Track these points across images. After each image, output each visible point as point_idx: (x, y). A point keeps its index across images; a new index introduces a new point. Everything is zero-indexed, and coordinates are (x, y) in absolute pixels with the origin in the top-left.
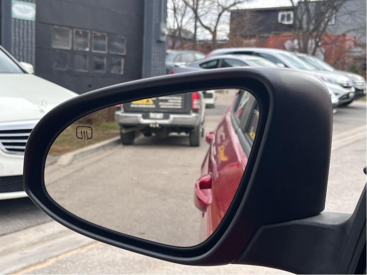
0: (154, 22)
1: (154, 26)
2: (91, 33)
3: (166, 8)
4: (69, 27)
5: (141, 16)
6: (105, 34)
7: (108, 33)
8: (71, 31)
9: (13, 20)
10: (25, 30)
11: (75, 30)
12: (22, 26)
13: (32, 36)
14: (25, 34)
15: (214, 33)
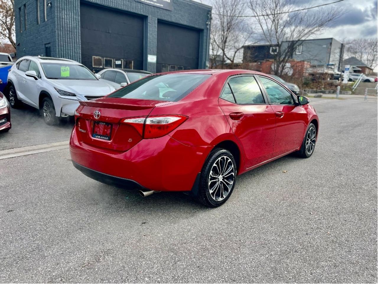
0: (203, 61)
1: (203, 63)
2: (177, 67)
3: (209, 49)
4: (168, 64)
5: (198, 58)
6: (183, 67)
7: (184, 67)
8: (169, 66)
9: (148, 63)
10: (152, 67)
11: (170, 66)
12: (151, 65)
13: (155, 69)
14: (152, 68)
15: (232, 61)
